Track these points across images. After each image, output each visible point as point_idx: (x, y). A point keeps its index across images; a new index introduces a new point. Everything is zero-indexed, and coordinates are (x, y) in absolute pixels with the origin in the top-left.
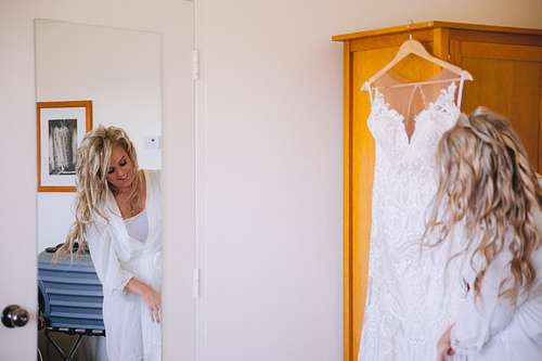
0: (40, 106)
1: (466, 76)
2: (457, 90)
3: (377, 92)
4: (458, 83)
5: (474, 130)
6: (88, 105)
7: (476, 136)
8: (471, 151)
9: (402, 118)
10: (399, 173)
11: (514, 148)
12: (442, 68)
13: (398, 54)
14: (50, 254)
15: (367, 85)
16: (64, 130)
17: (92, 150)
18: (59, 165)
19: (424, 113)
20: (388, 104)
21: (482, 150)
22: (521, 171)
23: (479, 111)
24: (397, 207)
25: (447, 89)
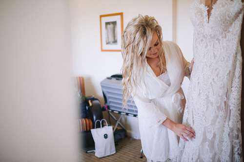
0: (101, 16)
6: (121, 14)
14: (108, 80)
16: (111, 26)
18: (110, 40)
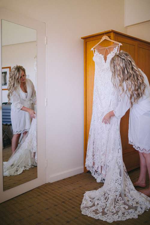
1: (120, 44)
2: (118, 48)
3: (96, 50)
4: (118, 46)
5: (120, 56)
7: (120, 58)
8: (119, 62)
9: (103, 56)
10: (103, 71)
11: (131, 61)
12: (114, 43)
13: (101, 40)
15: (92, 49)
17: (16, 71)
19: (109, 55)
20: (99, 53)
21: (122, 61)
22: (134, 66)
23: (121, 51)
24: (101, 81)
25: (115, 48)
